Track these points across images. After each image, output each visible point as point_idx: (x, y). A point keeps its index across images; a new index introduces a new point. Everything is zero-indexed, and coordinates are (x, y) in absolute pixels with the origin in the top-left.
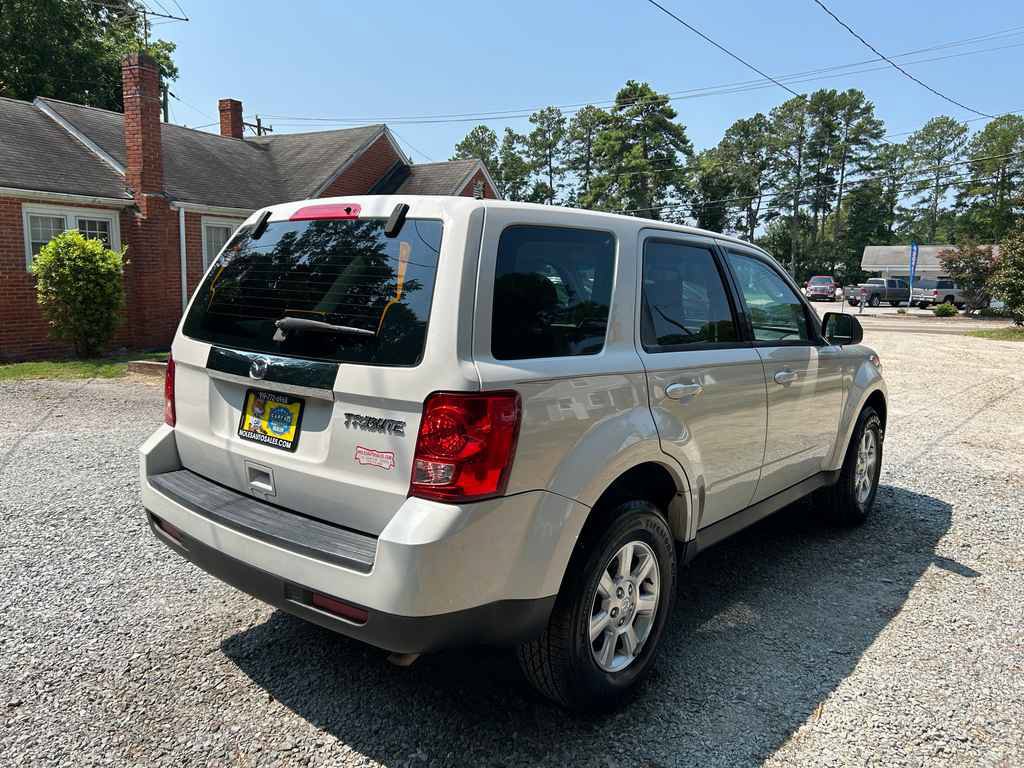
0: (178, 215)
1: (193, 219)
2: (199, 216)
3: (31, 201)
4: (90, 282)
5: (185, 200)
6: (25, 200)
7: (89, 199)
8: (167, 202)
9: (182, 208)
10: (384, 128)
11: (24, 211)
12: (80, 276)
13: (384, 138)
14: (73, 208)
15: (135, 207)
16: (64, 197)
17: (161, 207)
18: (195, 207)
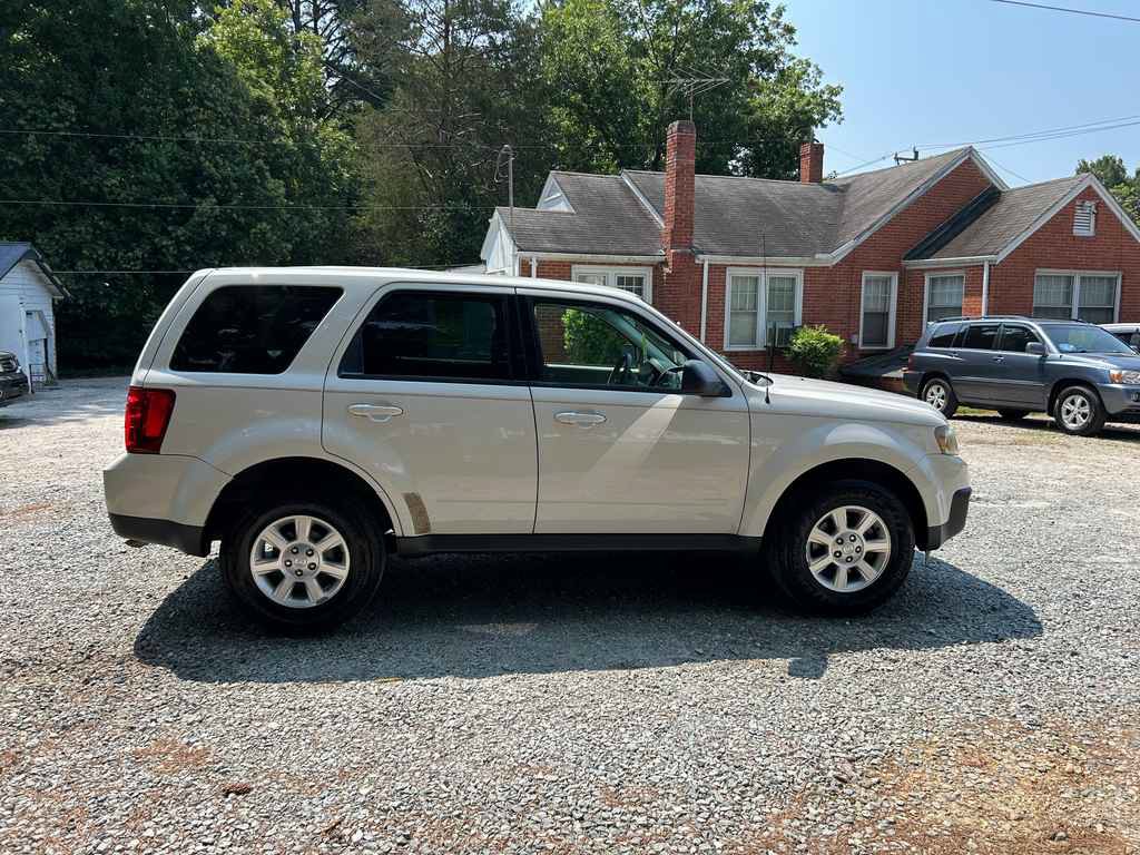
0: (703, 268)
1: (718, 271)
2: (725, 266)
3: (579, 263)
4: (598, 331)
5: (712, 253)
6: (574, 263)
7: (626, 258)
8: (692, 257)
9: (706, 260)
10: (971, 150)
11: (573, 271)
12: (591, 326)
13: (969, 162)
14: (613, 267)
15: (665, 263)
16: (604, 258)
17: (686, 262)
18: (719, 259)
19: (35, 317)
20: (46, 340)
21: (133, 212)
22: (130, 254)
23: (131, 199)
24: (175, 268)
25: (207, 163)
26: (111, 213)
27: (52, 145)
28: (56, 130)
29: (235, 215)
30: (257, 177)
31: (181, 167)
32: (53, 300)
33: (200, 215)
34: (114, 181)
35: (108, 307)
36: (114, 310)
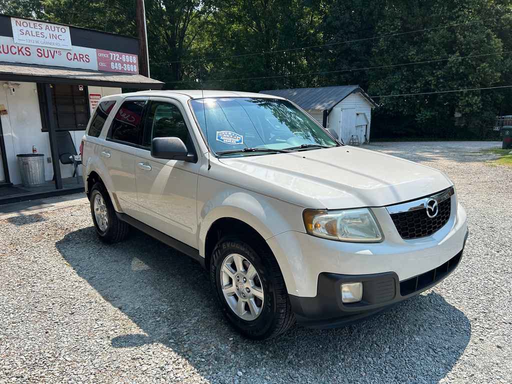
19: (361, 116)
20: (367, 125)
21: (420, 66)
22: (415, 86)
23: (419, 60)
24: (434, 91)
25: (460, 36)
26: (410, 68)
27: (390, 41)
28: (392, 33)
29: (470, 61)
30: (485, 39)
31: (446, 41)
32: (372, 108)
33: (450, 63)
34: (412, 53)
35: (403, 111)
36: (405, 112)
